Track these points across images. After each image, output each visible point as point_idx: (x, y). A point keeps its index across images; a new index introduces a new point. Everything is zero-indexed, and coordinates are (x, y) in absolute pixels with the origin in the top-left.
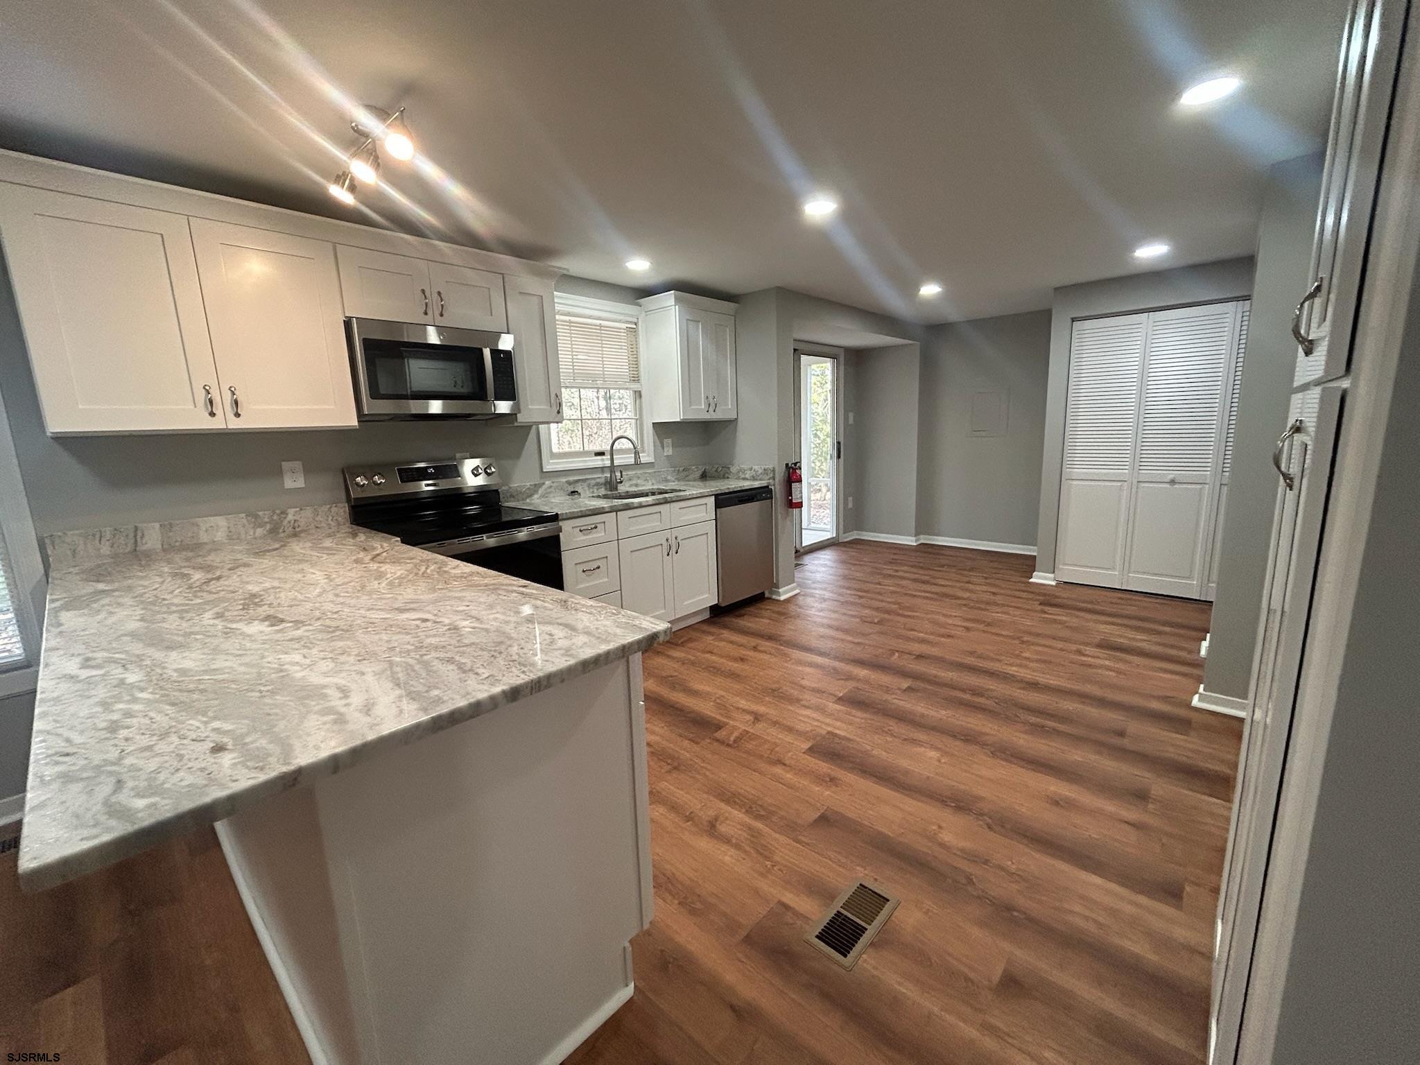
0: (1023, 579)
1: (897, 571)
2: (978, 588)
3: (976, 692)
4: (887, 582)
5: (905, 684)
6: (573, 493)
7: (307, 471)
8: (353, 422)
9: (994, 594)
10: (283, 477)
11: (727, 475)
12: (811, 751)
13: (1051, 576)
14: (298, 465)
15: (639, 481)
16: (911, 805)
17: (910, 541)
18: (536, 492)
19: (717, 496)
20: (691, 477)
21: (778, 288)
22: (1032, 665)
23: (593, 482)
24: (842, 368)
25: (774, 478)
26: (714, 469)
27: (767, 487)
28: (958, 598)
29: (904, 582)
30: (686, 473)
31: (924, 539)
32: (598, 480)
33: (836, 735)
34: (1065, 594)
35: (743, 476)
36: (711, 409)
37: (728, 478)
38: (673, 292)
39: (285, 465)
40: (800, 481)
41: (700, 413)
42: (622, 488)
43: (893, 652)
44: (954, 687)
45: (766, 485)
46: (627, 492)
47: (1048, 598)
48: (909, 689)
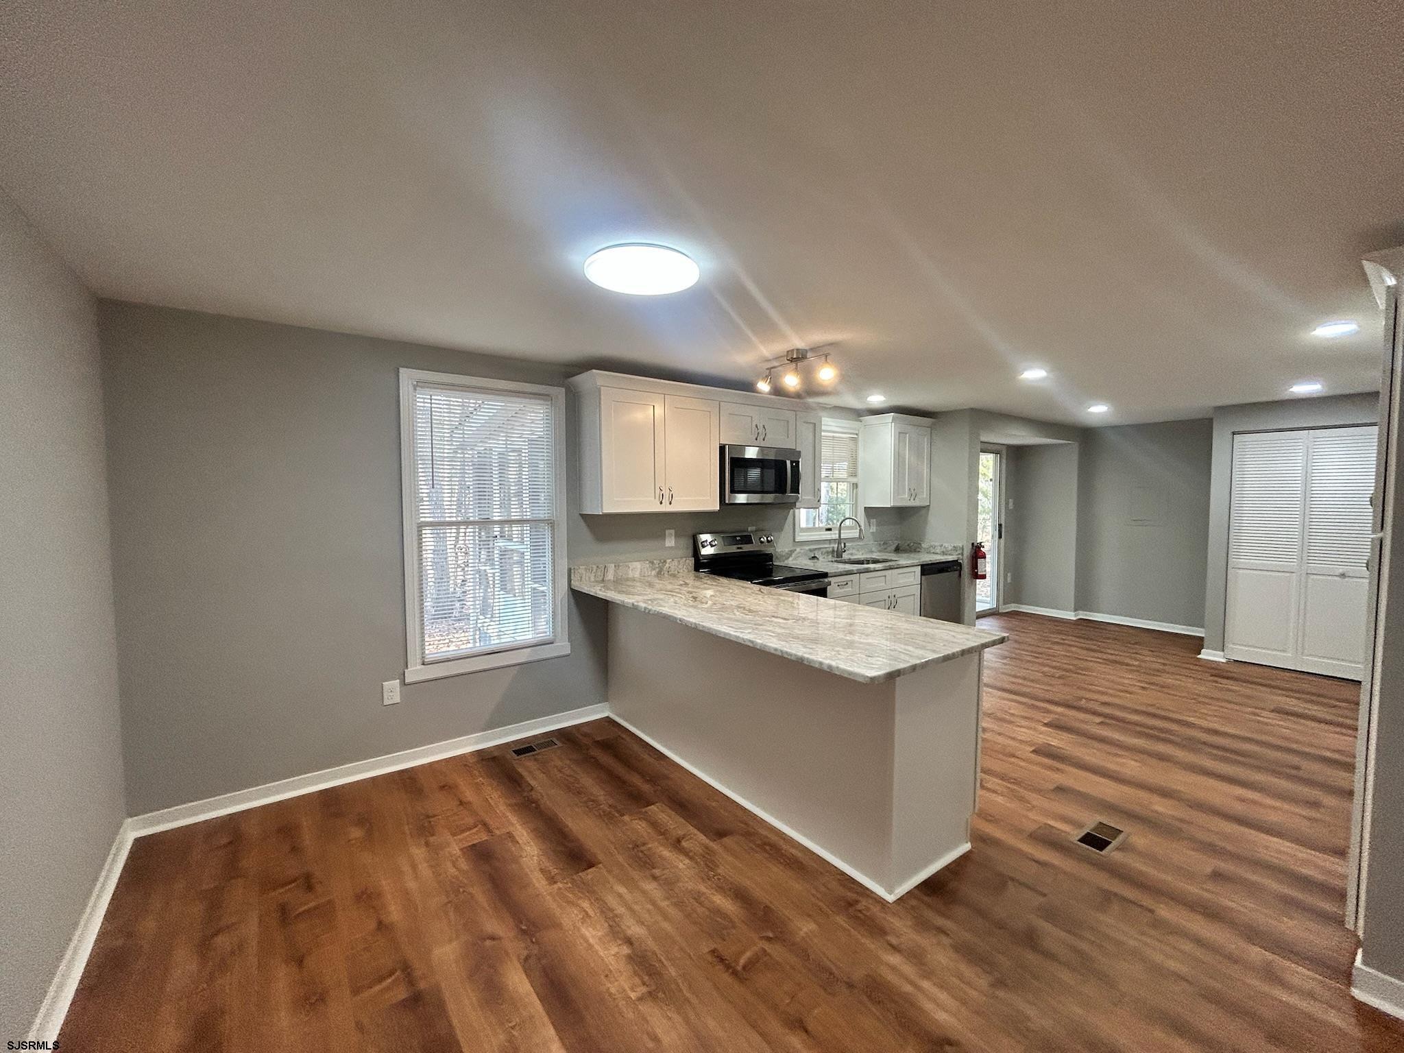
0: (1193, 656)
1: (1064, 640)
2: (1148, 659)
3: (1161, 730)
4: (1056, 647)
5: (1098, 720)
6: (814, 558)
7: (677, 536)
8: (716, 507)
9: (1164, 664)
10: (665, 540)
11: (918, 550)
12: (1034, 751)
13: (1222, 653)
14: (673, 531)
15: (854, 551)
16: (1125, 789)
17: (1071, 616)
18: (791, 555)
19: (922, 566)
20: (889, 549)
21: (972, 409)
22: (1209, 718)
23: (825, 550)
24: (1004, 461)
25: (962, 555)
26: (906, 544)
27: (957, 561)
28: (1127, 665)
29: (1074, 649)
30: (885, 546)
31: (1083, 615)
32: (828, 549)
33: (1049, 745)
34: (1236, 669)
35: (933, 551)
36: (912, 499)
37: (919, 552)
38: (892, 414)
39: (667, 532)
40: (984, 557)
41: (905, 501)
42: (845, 556)
43: (1081, 699)
44: (1141, 725)
45: (956, 559)
46: (850, 559)
47: (1217, 672)
48: (1101, 723)
